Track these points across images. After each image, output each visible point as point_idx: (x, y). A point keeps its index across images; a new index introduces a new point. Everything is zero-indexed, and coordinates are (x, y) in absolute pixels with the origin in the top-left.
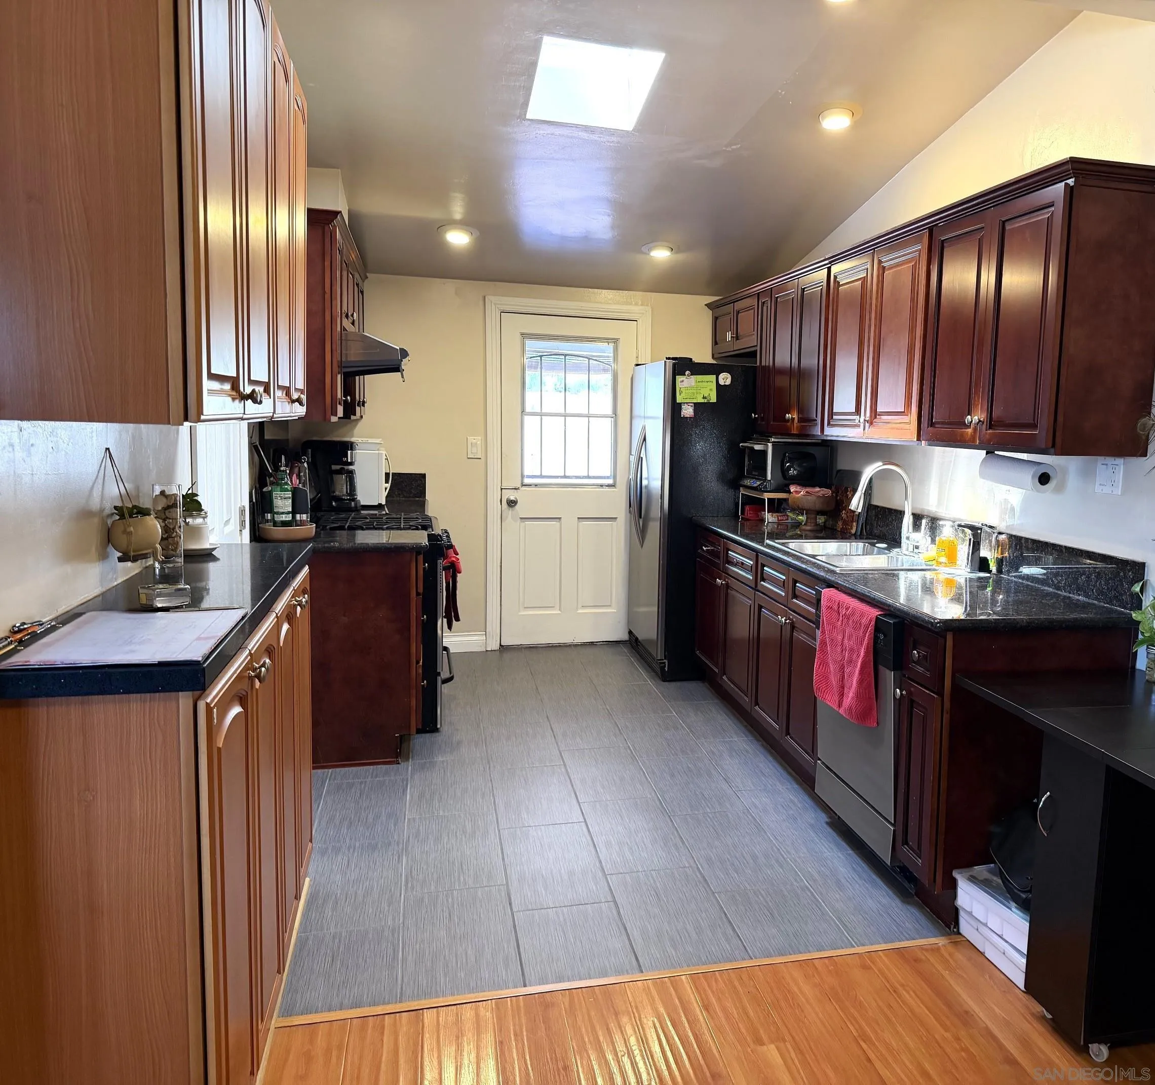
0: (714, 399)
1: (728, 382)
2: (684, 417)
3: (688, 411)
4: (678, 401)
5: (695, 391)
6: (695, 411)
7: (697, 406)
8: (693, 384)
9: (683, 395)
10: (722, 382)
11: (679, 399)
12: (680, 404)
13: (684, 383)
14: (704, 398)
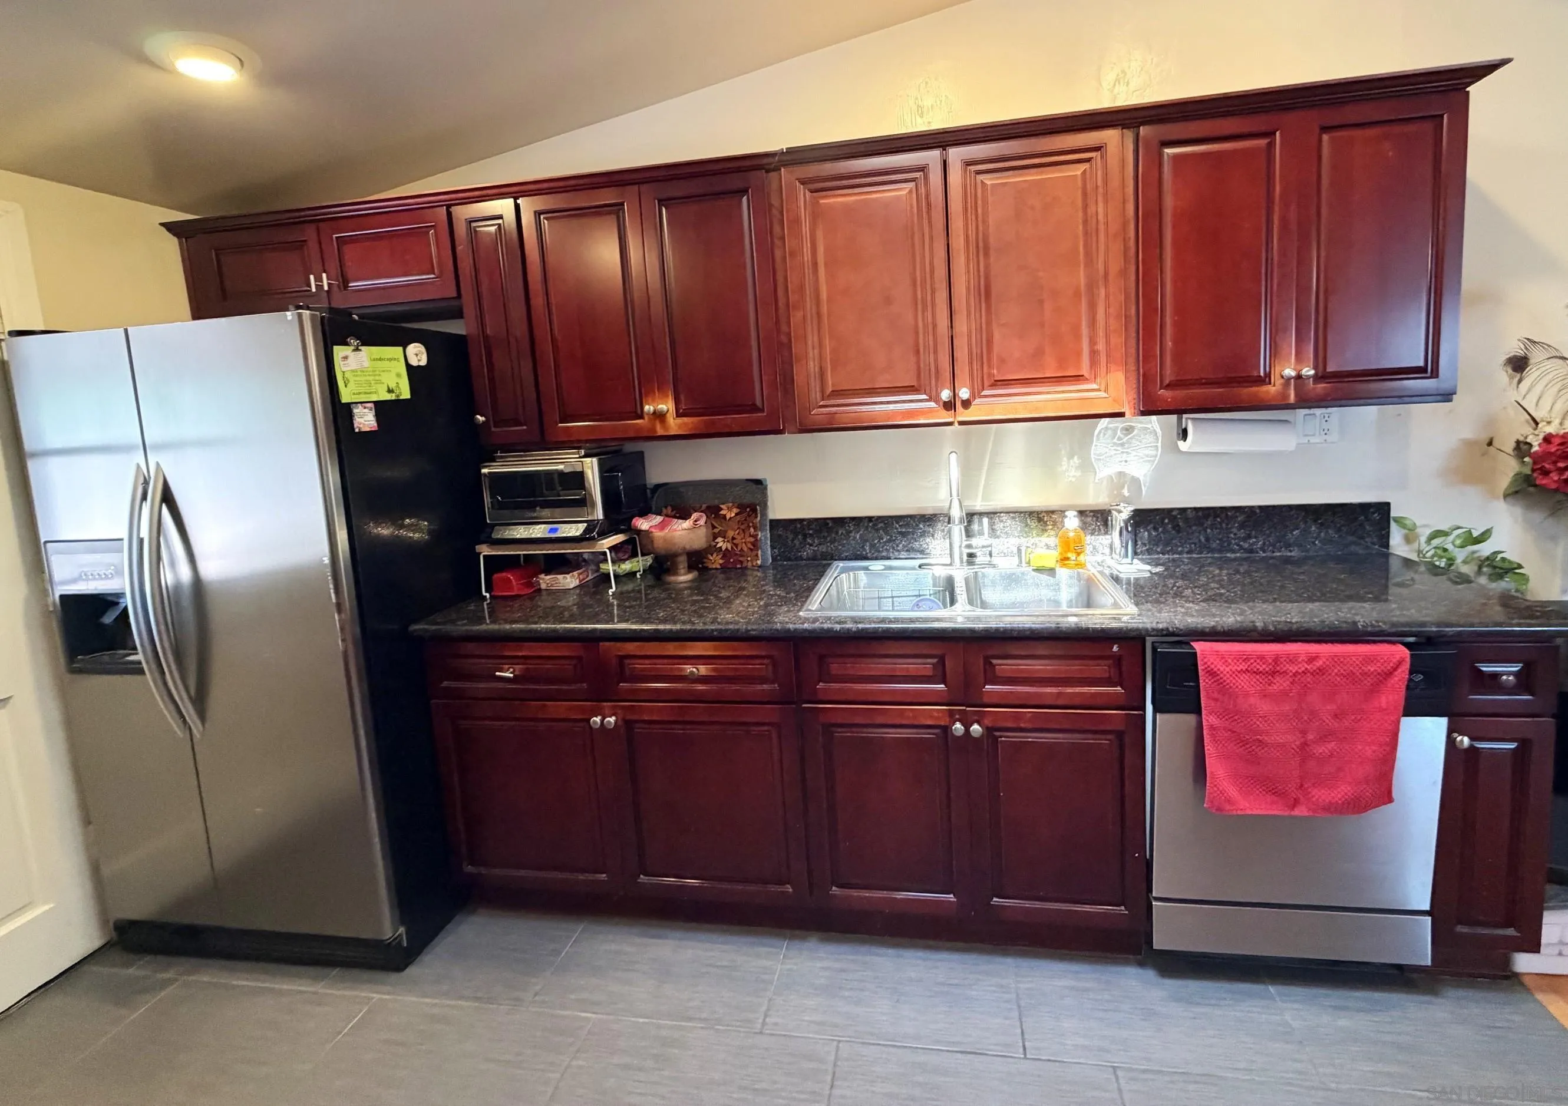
0: (406, 394)
1: (424, 362)
2: (360, 432)
3: (365, 420)
4: (345, 399)
5: (371, 378)
6: (378, 416)
7: (380, 407)
8: (366, 364)
9: (352, 385)
10: (414, 362)
11: (346, 397)
12: (349, 405)
13: (349, 361)
14: (390, 391)
